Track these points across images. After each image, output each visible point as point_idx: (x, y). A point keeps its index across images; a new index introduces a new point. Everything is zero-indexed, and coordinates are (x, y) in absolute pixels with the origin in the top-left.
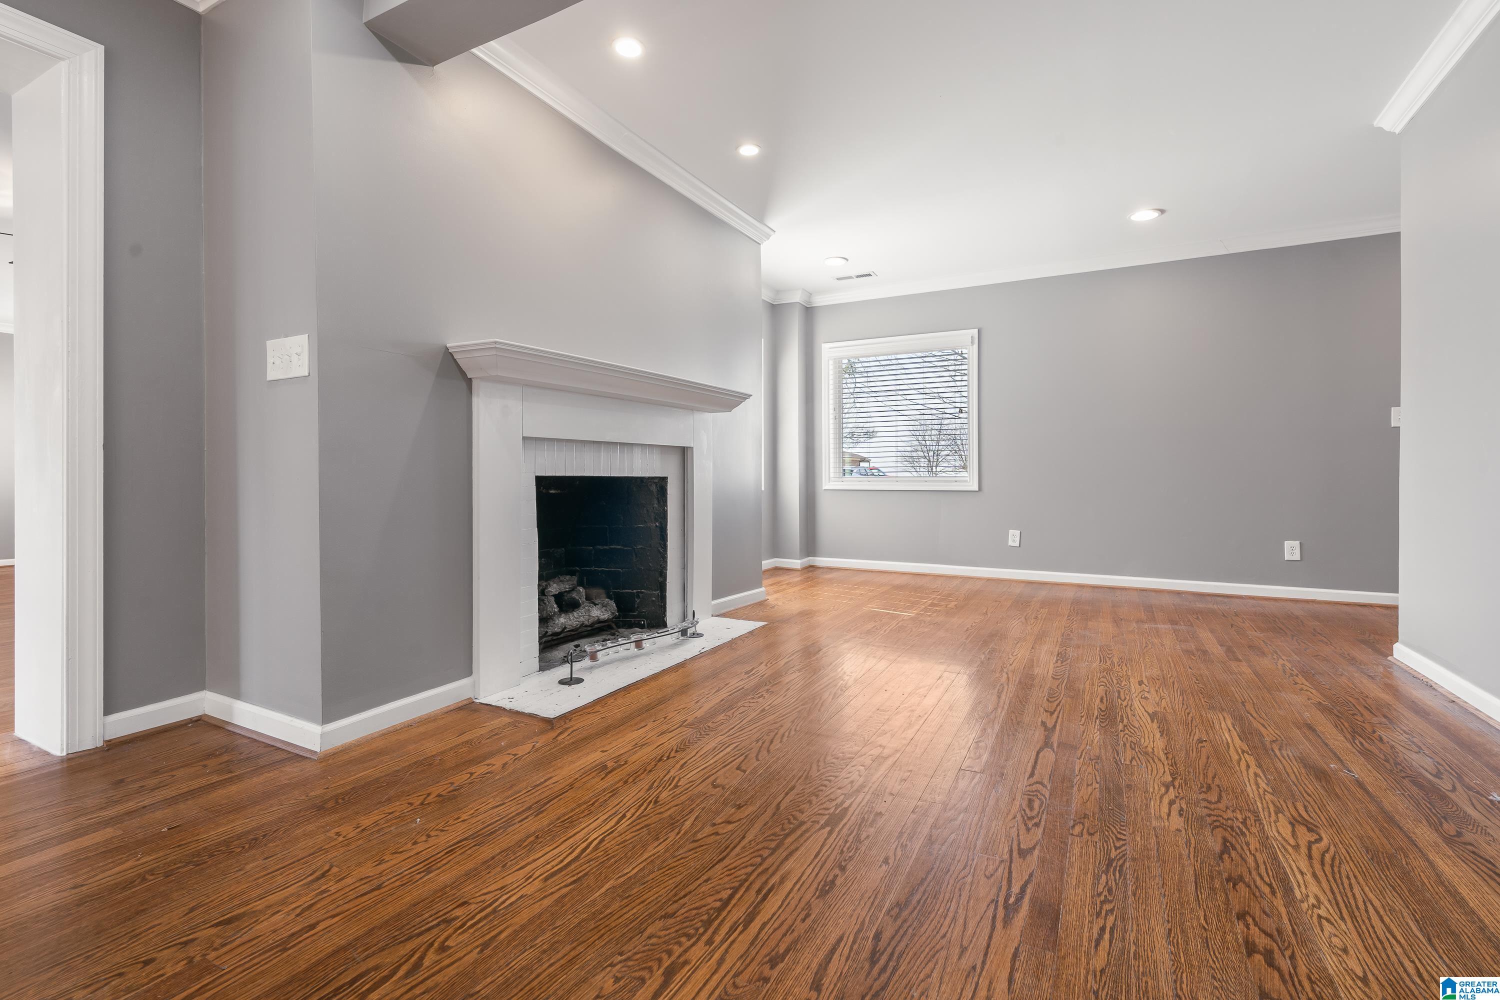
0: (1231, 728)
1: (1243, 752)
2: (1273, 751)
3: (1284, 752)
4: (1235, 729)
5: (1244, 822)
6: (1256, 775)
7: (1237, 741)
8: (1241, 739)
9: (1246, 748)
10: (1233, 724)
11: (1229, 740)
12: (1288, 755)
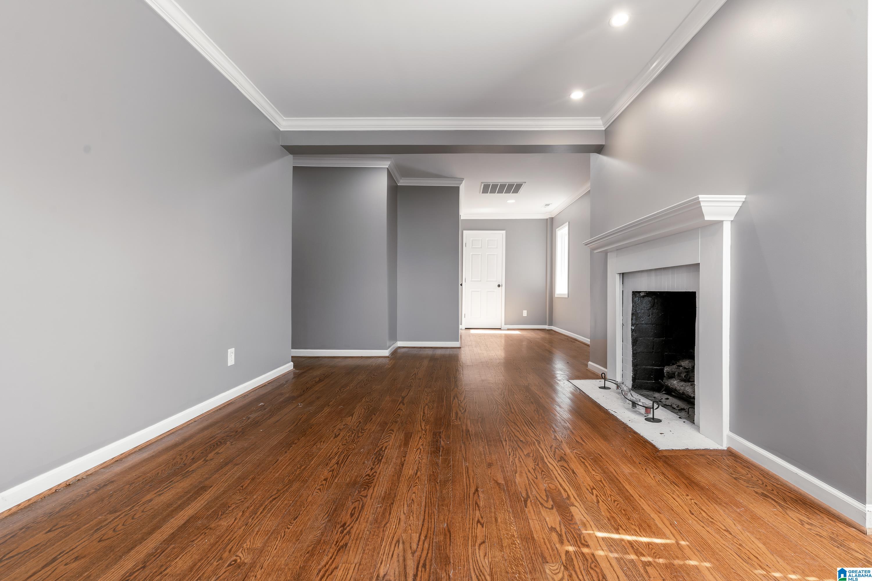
0: (320, 414)
1: (329, 406)
7: (326, 409)
8: (323, 410)
10: (316, 417)
11: (329, 409)
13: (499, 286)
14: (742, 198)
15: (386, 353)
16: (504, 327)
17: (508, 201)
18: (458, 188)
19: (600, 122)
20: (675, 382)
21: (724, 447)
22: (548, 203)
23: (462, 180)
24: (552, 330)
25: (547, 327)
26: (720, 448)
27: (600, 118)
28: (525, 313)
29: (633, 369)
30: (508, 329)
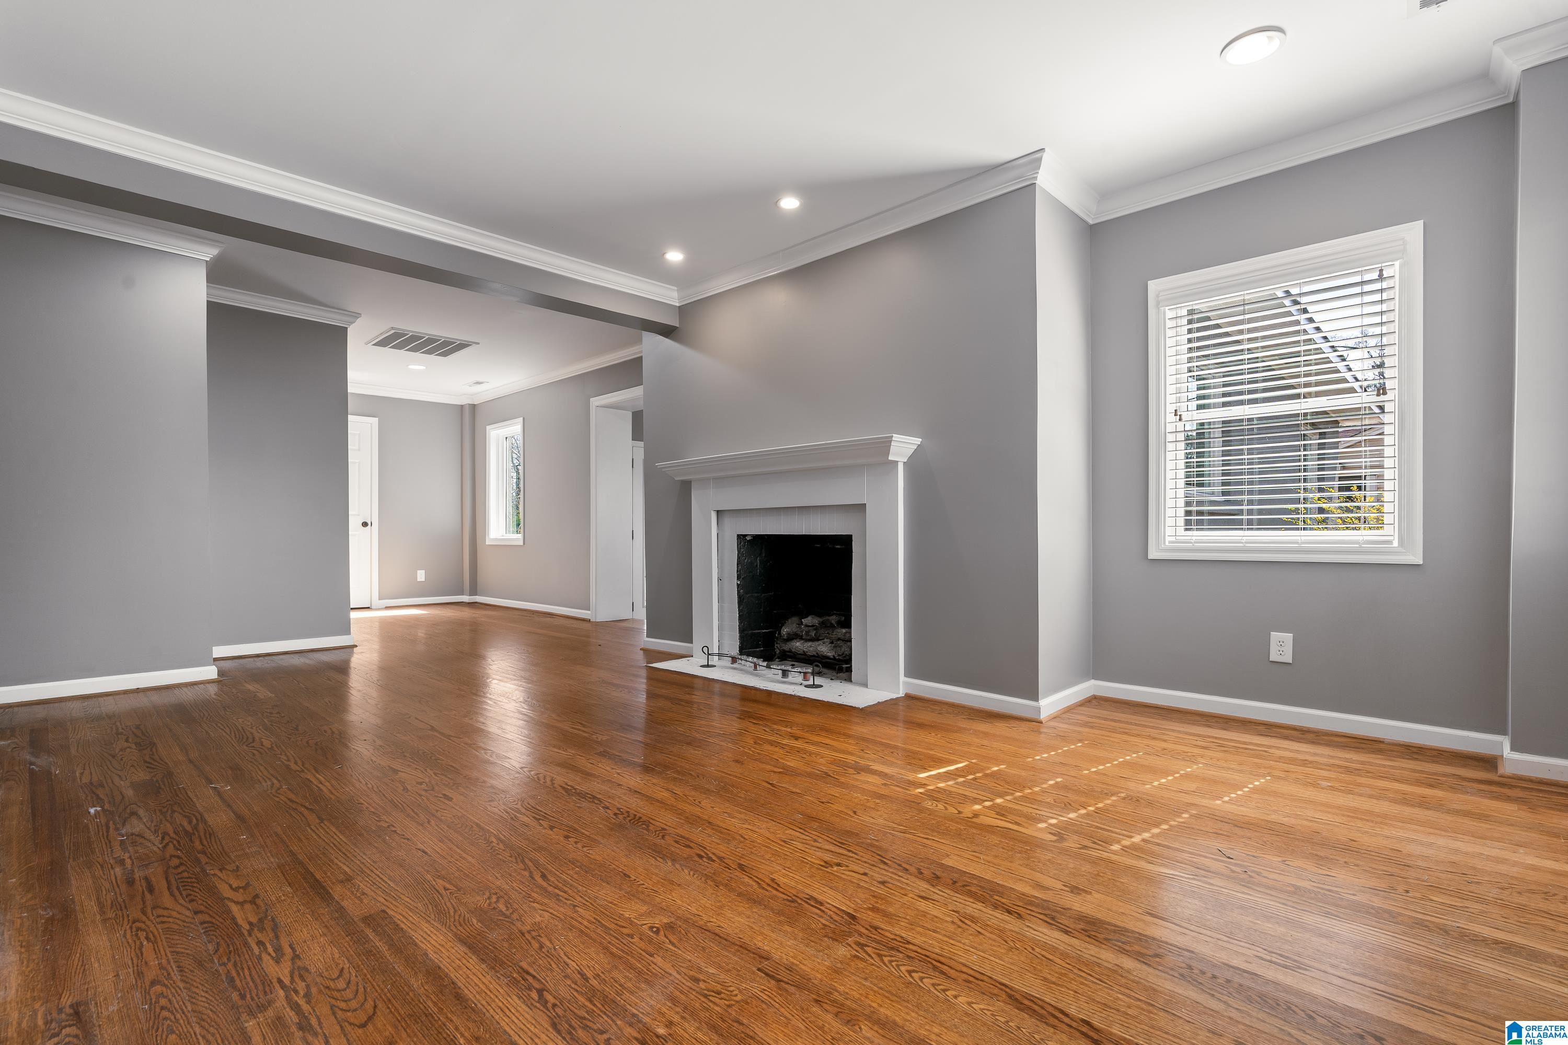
0: (320, 786)
1: (303, 771)
2: (279, 781)
3: (269, 783)
4: (317, 786)
5: (290, 739)
6: (288, 760)
7: (309, 777)
8: (308, 780)
9: (302, 775)
10: (321, 790)
11: (318, 775)
12: (266, 782)
13: (365, 524)
14: (918, 441)
15: (210, 672)
16: (376, 602)
17: (411, 367)
18: (344, 331)
19: (675, 295)
20: (798, 644)
21: (901, 694)
22: (480, 380)
23: (356, 316)
24: (476, 603)
25: (466, 598)
26: (894, 696)
27: (676, 288)
28: (421, 576)
29: (740, 636)
30: (387, 608)
